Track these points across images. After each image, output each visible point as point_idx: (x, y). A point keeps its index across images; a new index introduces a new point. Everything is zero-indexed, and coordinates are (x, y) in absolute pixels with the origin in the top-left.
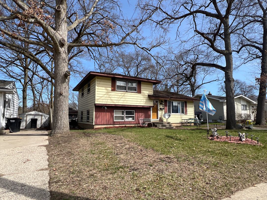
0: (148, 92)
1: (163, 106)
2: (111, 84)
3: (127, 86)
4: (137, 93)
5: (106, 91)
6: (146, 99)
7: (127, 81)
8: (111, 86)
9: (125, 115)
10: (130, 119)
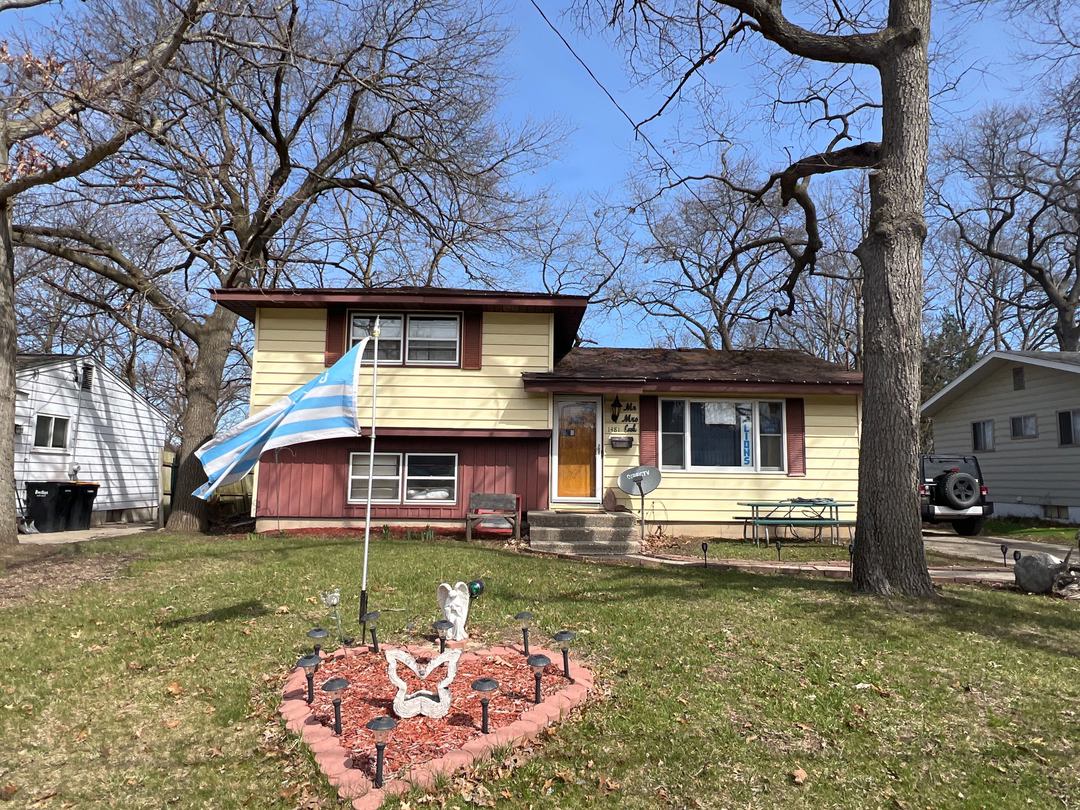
0: (522, 361)
1: (633, 430)
2: (322, 335)
3: (408, 339)
4: (458, 367)
5: (301, 369)
6: (511, 393)
7: (405, 314)
8: (323, 346)
9: (404, 476)
10: (437, 497)
